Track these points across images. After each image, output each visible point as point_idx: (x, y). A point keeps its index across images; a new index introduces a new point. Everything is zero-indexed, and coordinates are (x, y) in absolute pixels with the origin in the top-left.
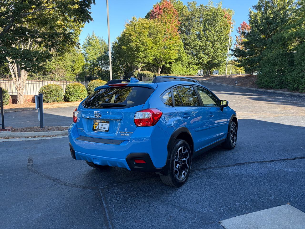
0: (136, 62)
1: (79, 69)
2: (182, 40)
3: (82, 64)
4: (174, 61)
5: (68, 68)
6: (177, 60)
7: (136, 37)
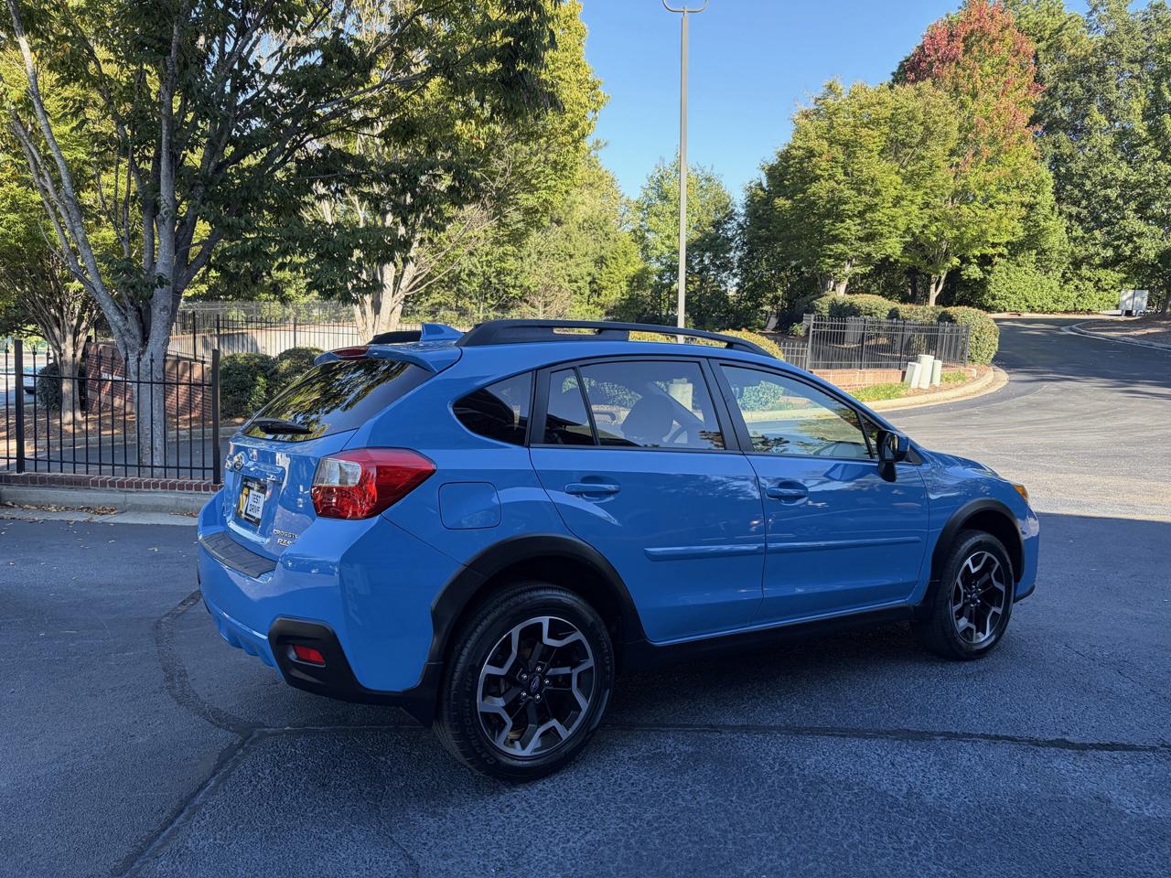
0: (830, 257)
1: (618, 288)
2: (1048, 160)
3: (631, 270)
4: (1006, 252)
5: (579, 284)
6: (1015, 249)
7: (834, 160)
